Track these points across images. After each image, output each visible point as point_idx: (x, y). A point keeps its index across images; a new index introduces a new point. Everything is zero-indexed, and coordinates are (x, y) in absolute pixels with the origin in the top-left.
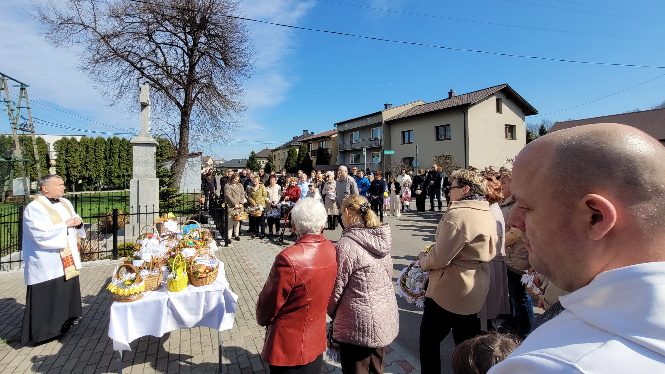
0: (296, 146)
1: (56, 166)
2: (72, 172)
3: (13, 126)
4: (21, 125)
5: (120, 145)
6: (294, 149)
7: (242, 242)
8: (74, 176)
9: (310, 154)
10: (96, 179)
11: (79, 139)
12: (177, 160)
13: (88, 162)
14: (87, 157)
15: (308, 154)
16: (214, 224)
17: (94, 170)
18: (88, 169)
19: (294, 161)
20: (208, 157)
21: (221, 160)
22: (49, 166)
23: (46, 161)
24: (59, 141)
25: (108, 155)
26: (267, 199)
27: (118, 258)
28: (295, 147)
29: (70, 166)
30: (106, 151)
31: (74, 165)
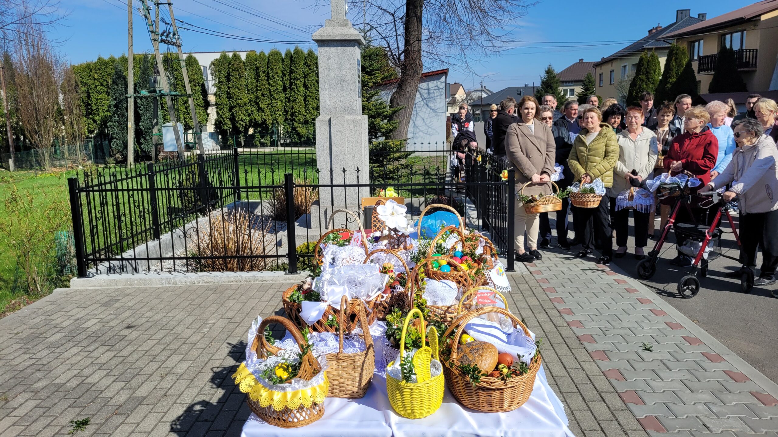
0: (657, 49)
1: (216, 105)
2: (237, 114)
3: (153, 36)
4: (162, 34)
5: (306, 63)
6: (652, 56)
7: (545, 265)
8: (242, 120)
9: (695, 66)
10: (272, 127)
11: (243, 56)
12: (400, 87)
13: (260, 96)
14: (258, 88)
15: (689, 65)
16: (478, 218)
17: (268, 110)
18: (260, 109)
19: (651, 86)
20: (457, 85)
21: (482, 91)
22: (207, 104)
23: (202, 95)
24: (216, 60)
25: (287, 82)
26: (620, 166)
27: (298, 272)
28: (656, 53)
29: (235, 104)
30: (284, 75)
31: (239, 101)
